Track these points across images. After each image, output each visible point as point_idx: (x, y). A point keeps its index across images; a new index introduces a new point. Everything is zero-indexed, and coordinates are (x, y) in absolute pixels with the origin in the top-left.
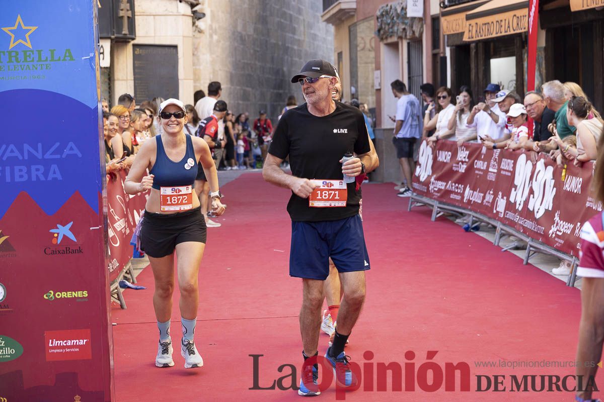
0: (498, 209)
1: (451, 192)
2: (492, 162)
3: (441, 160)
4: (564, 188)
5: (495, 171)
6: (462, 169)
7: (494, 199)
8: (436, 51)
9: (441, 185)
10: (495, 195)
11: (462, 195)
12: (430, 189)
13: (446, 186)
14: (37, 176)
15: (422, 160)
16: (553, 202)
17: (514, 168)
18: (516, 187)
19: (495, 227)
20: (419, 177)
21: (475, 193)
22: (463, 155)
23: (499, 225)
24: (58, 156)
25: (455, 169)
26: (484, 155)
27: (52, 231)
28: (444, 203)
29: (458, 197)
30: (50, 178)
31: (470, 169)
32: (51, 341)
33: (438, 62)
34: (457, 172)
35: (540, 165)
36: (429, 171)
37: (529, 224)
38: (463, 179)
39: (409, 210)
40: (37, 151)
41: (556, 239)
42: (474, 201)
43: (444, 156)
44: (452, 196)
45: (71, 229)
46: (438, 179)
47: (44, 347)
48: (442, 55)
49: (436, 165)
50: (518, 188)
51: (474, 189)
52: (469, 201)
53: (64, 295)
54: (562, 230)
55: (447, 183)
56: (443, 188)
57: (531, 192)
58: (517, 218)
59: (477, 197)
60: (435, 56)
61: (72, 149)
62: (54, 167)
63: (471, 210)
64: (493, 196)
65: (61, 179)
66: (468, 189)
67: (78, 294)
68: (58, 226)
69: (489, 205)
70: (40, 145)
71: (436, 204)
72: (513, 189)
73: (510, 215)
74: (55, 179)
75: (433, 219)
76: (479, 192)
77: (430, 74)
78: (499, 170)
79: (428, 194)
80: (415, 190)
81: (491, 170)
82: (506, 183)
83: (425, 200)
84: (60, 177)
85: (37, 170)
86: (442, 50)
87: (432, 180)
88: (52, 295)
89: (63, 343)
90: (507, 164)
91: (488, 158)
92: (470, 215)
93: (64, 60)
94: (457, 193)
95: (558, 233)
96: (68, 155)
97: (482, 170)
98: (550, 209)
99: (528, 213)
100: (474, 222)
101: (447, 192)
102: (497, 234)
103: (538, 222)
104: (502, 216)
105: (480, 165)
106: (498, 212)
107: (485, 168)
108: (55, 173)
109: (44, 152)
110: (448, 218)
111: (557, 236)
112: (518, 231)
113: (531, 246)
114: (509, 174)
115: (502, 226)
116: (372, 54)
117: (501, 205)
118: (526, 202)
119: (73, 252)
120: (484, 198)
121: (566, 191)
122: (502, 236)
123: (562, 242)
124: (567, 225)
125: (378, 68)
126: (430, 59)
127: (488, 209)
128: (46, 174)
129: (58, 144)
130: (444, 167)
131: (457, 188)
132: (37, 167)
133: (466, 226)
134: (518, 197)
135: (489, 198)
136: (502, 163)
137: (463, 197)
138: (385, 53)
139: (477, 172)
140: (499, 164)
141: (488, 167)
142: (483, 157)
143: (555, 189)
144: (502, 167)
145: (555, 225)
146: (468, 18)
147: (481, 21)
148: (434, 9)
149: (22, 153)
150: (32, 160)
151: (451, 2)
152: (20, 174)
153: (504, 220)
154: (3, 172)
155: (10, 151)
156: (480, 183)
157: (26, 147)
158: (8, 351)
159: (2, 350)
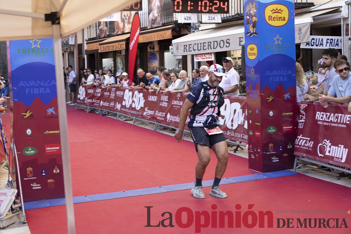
0: (117, 108)
1: (95, 103)
2: (112, 92)
3: (89, 92)
4: (149, 100)
5: (114, 95)
6: (99, 95)
7: (115, 105)
8: (80, 56)
9: (90, 101)
10: (115, 103)
11: (99, 104)
12: (85, 102)
13: (92, 101)
14: (42, 92)
15: (80, 92)
16: (144, 105)
17: (124, 94)
18: (125, 100)
19: (116, 114)
20: (80, 98)
21: (105, 103)
22: (99, 90)
23: (118, 113)
24: (49, 85)
25: (95, 95)
26: (108, 90)
27: (47, 110)
28: (92, 107)
29: (98, 105)
30: (46, 93)
31: (102, 95)
32: (47, 148)
33: (81, 60)
34: (97, 96)
35: (136, 92)
36: (84, 96)
37: (133, 112)
38: (99, 98)
39: (76, 109)
40: (41, 83)
41: (147, 116)
42: (105, 106)
43: (91, 91)
44: (95, 104)
45: (53, 110)
46: (88, 99)
47: (44, 150)
48: (83, 57)
49: (87, 94)
50: (126, 100)
51: (104, 101)
52: (103, 106)
53: (51, 132)
54: (149, 113)
55: (93, 100)
56: (91, 102)
57: (133, 101)
58: (127, 110)
59: (106, 104)
60: (79, 58)
61: (54, 82)
62: (48, 89)
63: (104, 109)
64: (114, 104)
65: (50, 93)
66: (102, 102)
67: (56, 132)
68: (49, 109)
69: (113, 107)
70: (43, 81)
71: (88, 107)
72: (124, 101)
73: (123, 109)
74: (48, 93)
75: (87, 112)
76: (107, 102)
77: (78, 64)
78: (116, 95)
79: (84, 104)
80: (78, 102)
81: (111, 95)
82: (121, 99)
83: (83, 106)
85: (42, 90)
86: (83, 56)
87: (86, 99)
88: (47, 132)
89: (51, 148)
90: (119, 93)
91: (110, 91)
92: (103, 110)
93: (51, 52)
94: (97, 103)
95: (147, 114)
96: (52, 85)
97: (107, 95)
98: (143, 106)
99: (134, 109)
100: (105, 113)
101: (93, 103)
102: (118, 116)
103: (138, 111)
104: (119, 110)
105: (106, 94)
106: (117, 109)
107: (109, 94)
108: (48, 91)
109: (44, 83)
110: (92, 111)
111: (147, 115)
112: (128, 115)
113: (135, 119)
114: (121, 96)
115: (119, 113)
117: (118, 106)
118: (131, 105)
119: (54, 117)
120: (109, 104)
121: (149, 101)
122: (120, 116)
123: (150, 117)
124: (151, 112)
126: (77, 59)
127: (113, 108)
128: (45, 91)
129: (49, 81)
130: (90, 95)
131: (97, 101)
132: (42, 88)
133: (103, 114)
135: (112, 104)
136: (117, 93)
137: (100, 105)
139: (105, 96)
140: (115, 93)
141: (110, 94)
142: (107, 91)
143: (144, 100)
144: (117, 94)
145: (146, 112)
146: (100, 44)
147: (105, 46)
148: (80, 41)
149: (36, 84)
150: (40, 86)
151: (90, 39)
152: (36, 91)
153: (120, 111)
154: (30, 90)
155: (33, 83)
156: (108, 99)
157: (38, 82)
158: (33, 152)
159: (30, 152)
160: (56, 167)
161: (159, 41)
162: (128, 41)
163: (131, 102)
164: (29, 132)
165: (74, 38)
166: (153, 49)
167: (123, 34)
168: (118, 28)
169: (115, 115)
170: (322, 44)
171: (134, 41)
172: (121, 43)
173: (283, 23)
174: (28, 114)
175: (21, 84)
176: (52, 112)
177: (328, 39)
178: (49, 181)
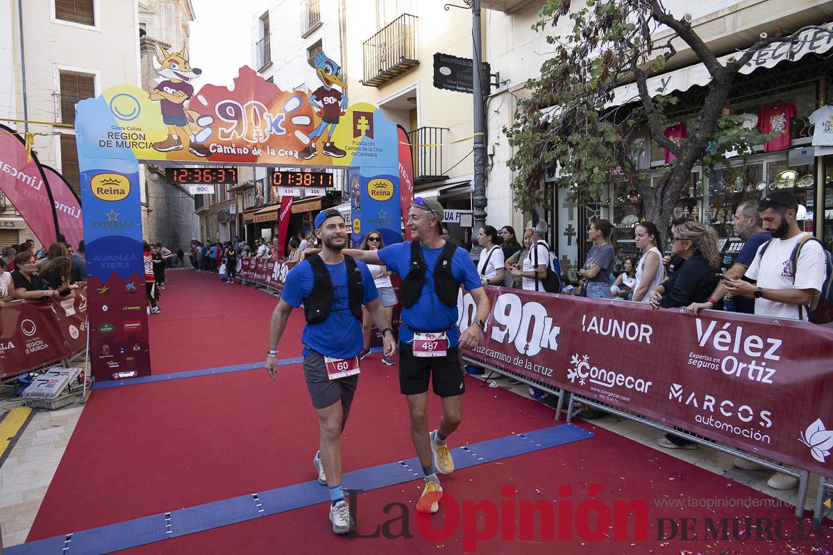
0: (267, 281)
5: (266, 268)
6: (253, 267)
8: (241, 226)
9: (245, 273)
10: (266, 276)
11: (253, 276)
12: (241, 274)
14: (120, 266)
23: (268, 286)
24: (128, 259)
27: (126, 286)
28: (247, 279)
30: (125, 267)
31: (256, 266)
32: (126, 324)
33: (242, 230)
34: (251, 268)
35: (283, 265)
36: (240, 268)
37: (279, 285)
38: (253, 271)
40: (120, 258)
43: (247, 263)
44: (249, 277)
46: (244, 271)
47: (123, 327)
48: (243, 227)
49: (243, 266)
50: (275, 273)
51: (258, 274)
52: (256, 278)
53: (129, 308)
55: (248, 272)
57: (280, 274)
58: (275, 283)
59: (259, 277)
60: (240, 228)
61: (133, 257)
62: (127, 263)
63: (257, 281)
66: (255, 274)
67: (137, 308)
68: (128, 284)
69: (264, 279)
71: (243, 280)
72: (273, 274)
73: (272, 282)
75: (244, 285)
76: (260, 275)
78: (268, 267)
82: (271, 272)
84: (128, 266)
86: (243, 225)
87: (242, 271)
88: (126, 308)
89: (130, 325)
90: (270, 265)
91: (263, 263)
94: (251, 276)
96: (132, 259)
97: (261, 267)
99: (280, 282)
100: (258, 285)
101: (248, 275)
102: (267, 289)
105: (260, 265)
108: (127, 265)
109: (123, 258)
110: (248, 284)
112: (276, 288)
114: (272, 268)
116: (216, 227)
117: (269, 279)
118: (278, 278)
120: (262, 277)
122: (269, 289)
125: (218, 231)
127: (264, 281)
129: (128, 255)
131: (251, 274)
132: (120, 263)
133: (256, 287)
134: (275, 276)
135: (264, 277)
138: (221, 227)
139: (259, 268)
140: (267, 265)
141: (263, 266)
146: (255, 214)
147: (259, 216)
148: (240, 211)
149: (114, 258)
150: (118, 261)
151: (247, 209)
152: (113, 266)
153: (270, 284)
154: (107, 265)
155: (110, 257)
156: (260, 272)
157: (116, 256)
158: (109, 329)
159: (107, 328)
160: (136, 344)
161: (312, 211)
162: (279, 211)
163: (278, 274)
164: (105, 308)
165: (235, 207)
166: (308, 220)
167: (278, 203)
168: (274, 197)
169: (265, 288)
170: (452, 218)
171: (285, 212)
172: (274, 213)
173: (388, 197)
174: (104, 290)
175: (97, 258)
176: (131, 288)
177: (458, 213)
178: (128, 359)
